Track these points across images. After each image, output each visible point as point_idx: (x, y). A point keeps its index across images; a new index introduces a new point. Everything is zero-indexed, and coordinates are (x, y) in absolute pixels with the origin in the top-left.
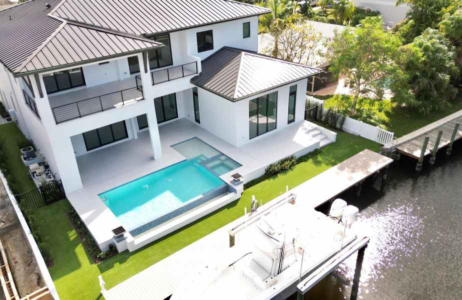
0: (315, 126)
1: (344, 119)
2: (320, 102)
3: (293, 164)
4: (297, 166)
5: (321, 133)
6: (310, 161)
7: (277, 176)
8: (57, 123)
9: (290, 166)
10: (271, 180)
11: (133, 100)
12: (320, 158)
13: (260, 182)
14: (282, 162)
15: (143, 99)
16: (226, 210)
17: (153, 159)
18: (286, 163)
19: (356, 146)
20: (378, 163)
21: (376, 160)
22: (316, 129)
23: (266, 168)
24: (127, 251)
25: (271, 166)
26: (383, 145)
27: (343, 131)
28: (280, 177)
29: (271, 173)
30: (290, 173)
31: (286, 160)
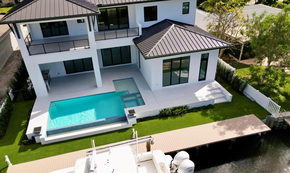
0: (220, 86)
1: (245, 86)
2: (233, 69)
3: (184, 113)
4: (187, 114)
5: (222, 93)
6: (200, 112)
7: (167, 118)
8: (30, 55)
9: (181, 113)
10: (161, 120)
11: (84, 47)
12: (208, 112)
13: (153, 119)
14: (175, 109)
15: (89, 48)
16: (117, 133)
17: (96, 87)
18: (177, 110)
19: (245, 109)
20: (255, 128)
21: (256, 125)
22: (219, 88)
23: (161, 110)
24: (40, 143)
25: (165, 109)
26: (271, 114)
27: (243, 95)
28: (170, 119)
29: (163, 115)
30: (179, 118)
31: (178, 108)
